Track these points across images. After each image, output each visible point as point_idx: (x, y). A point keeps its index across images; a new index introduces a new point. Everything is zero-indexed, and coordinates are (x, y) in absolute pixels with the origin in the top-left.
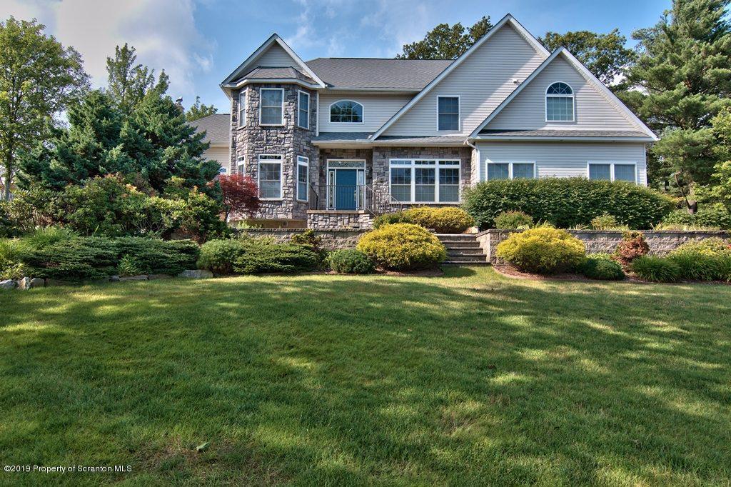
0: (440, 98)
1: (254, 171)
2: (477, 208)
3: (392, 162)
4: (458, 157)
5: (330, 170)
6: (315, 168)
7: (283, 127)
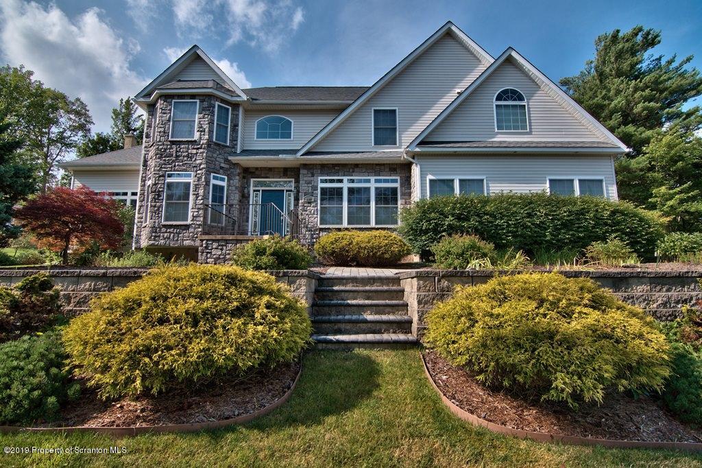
0: (375, 111)
1: (159, 191)
2: (415, 232)
3: (322, 181)
4: (396, 174)
5: (254, 191)
6: (234, 188)
7: (195, 141)
